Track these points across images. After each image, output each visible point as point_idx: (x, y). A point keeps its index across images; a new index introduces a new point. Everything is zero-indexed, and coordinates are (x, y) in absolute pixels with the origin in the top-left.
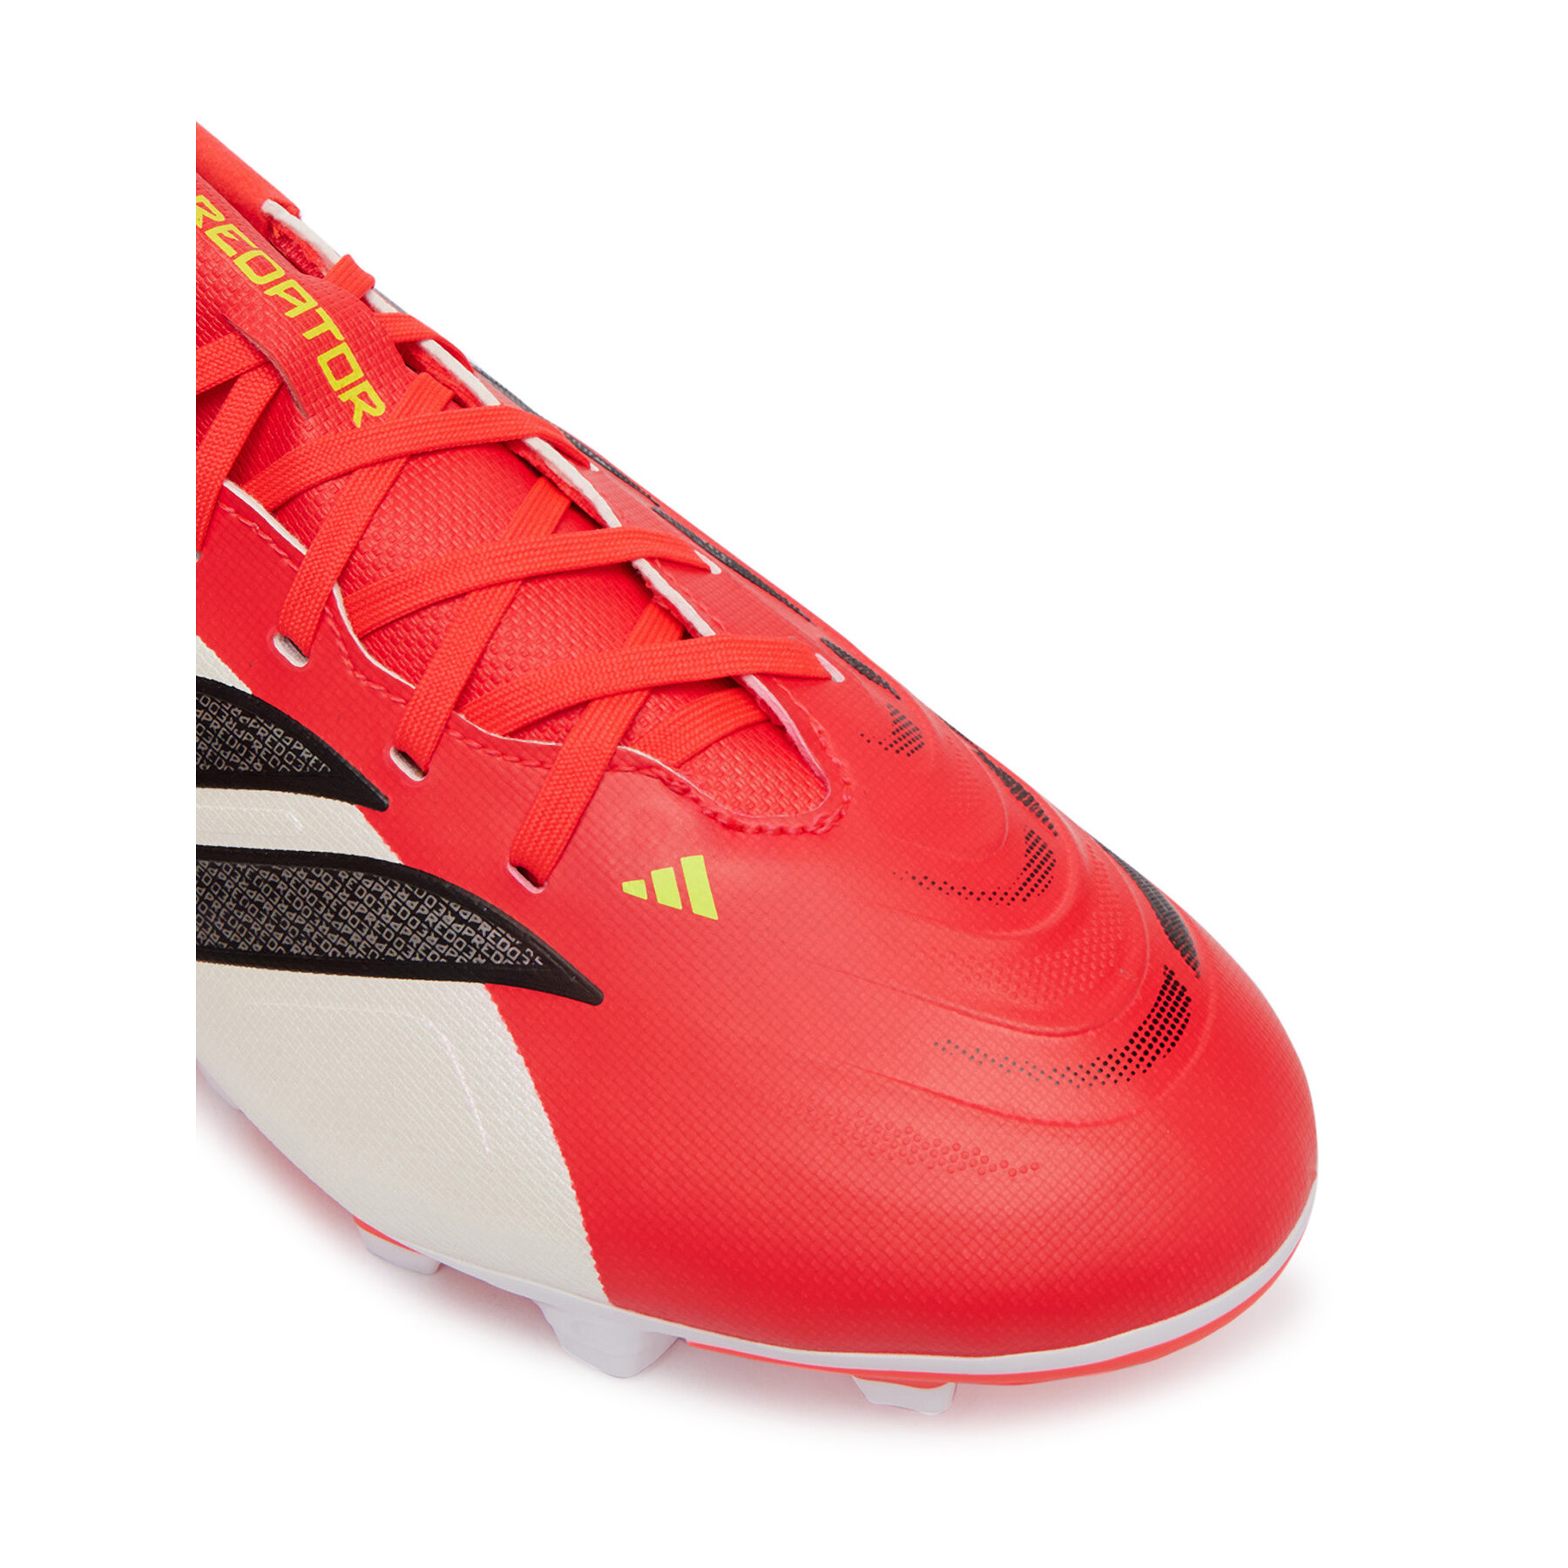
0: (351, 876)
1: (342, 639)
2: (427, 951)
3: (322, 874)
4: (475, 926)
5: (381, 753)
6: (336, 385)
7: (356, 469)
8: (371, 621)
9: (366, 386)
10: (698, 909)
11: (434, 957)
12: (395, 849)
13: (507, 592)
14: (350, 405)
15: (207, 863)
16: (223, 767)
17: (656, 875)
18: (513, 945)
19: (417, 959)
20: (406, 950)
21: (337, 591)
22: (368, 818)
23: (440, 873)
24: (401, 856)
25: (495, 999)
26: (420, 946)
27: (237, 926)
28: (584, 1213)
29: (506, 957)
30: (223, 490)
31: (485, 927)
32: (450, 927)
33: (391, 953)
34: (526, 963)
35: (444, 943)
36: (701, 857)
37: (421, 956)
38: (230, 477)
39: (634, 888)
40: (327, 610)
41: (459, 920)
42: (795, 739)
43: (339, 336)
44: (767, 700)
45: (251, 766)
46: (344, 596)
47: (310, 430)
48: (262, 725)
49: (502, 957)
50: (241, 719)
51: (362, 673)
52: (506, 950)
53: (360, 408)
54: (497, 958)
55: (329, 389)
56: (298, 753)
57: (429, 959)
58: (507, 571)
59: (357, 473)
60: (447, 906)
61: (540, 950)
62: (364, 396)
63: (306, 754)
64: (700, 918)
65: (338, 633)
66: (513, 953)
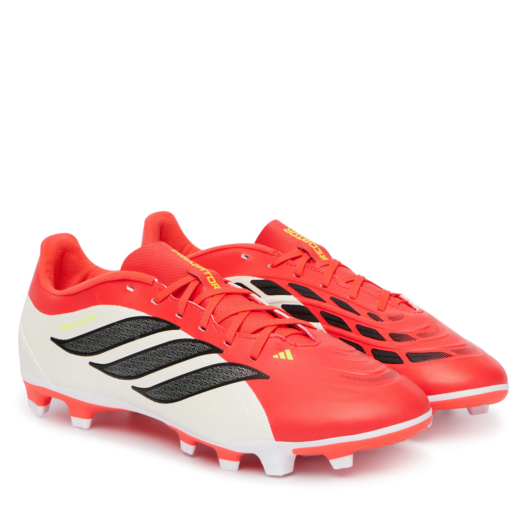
0: (216, 368)
1: (213, 324)
2: (233, 378)
3: (210, 369)
4: (243, 370)
5: (222, 343)
6: (211, 283)
7: (215, 295)
8: (220, 320)
9: (217, 284)
10: (289, 358)
11: (235, 378)
12: (225, 360)
13: (248, 312)
14: (214, 287)
15: (185, 377)
16: (189, 355)
17: (280, 354)
18: (251, 372)
19: (231, 380)
20: (228, 379)
21: (212, 315)
22: (220, 355)
23: (235, 362)
24: (227, 361)
25: (247, 383)
26: (232, 377)
27: (192, 388)
28: (268, 417)
29: (250, 374)
30: (187, 302)
31: (245, 369)
32: (238, 371)
33: (226, 380)
34: (254, 375)
35: (237, 375)
36: (289, 350)
37: (232, 379)
38: (188, 300)
39: (276, 356)
40: (210, 319)
41: (239, 370)
42: (309, 335)
43: (211, 275)
44: (302, 328)
45: (195, 353)
46: (213, 317)
47: (205, 289)
48: (197, 344)
49: (249, 374)
50: (192, 344)
51: (218, 329)
52: (250, 373)
53: (216, 287)
54: (248, 375)
55: (209, 283)
56: (204, 347)
57: (233, 379)
58: (248, 309)
59: (215, 296)
60: (237, 368)
61: (256, 371)
62: (216, 286)
63: (206, 347)
64: (290, 360)
65: (212, 323)
66: (251, 373)
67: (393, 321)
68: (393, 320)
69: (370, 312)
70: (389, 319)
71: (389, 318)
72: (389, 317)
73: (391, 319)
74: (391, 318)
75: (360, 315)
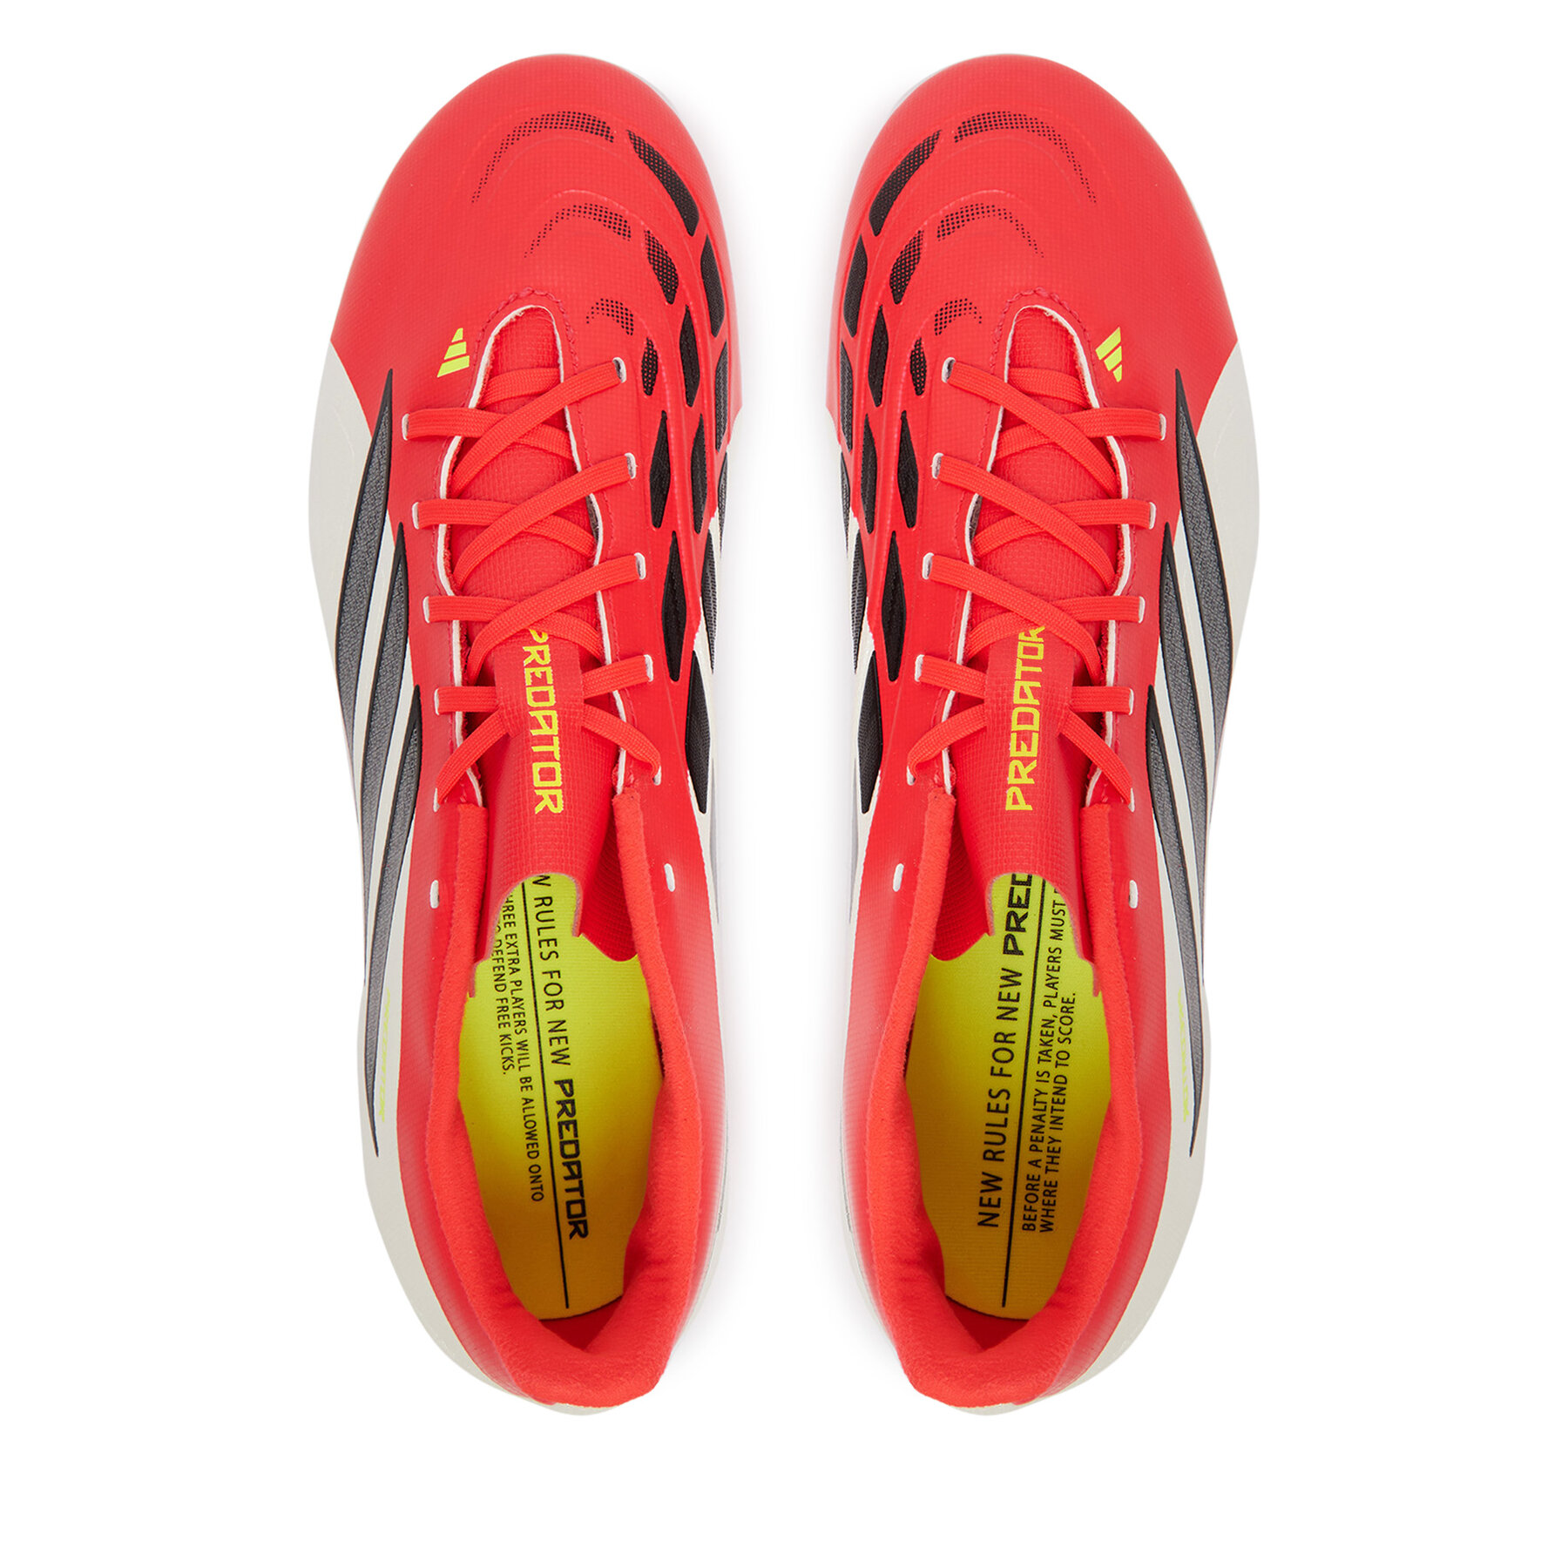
67: (631, 315)
68: (629, 317)
69: (641, 390)
70: (632, 329)
71: (630, 331)
72: (628, 333)
73: (632, 325)
74: (629, 326)
75: (663, 412)
